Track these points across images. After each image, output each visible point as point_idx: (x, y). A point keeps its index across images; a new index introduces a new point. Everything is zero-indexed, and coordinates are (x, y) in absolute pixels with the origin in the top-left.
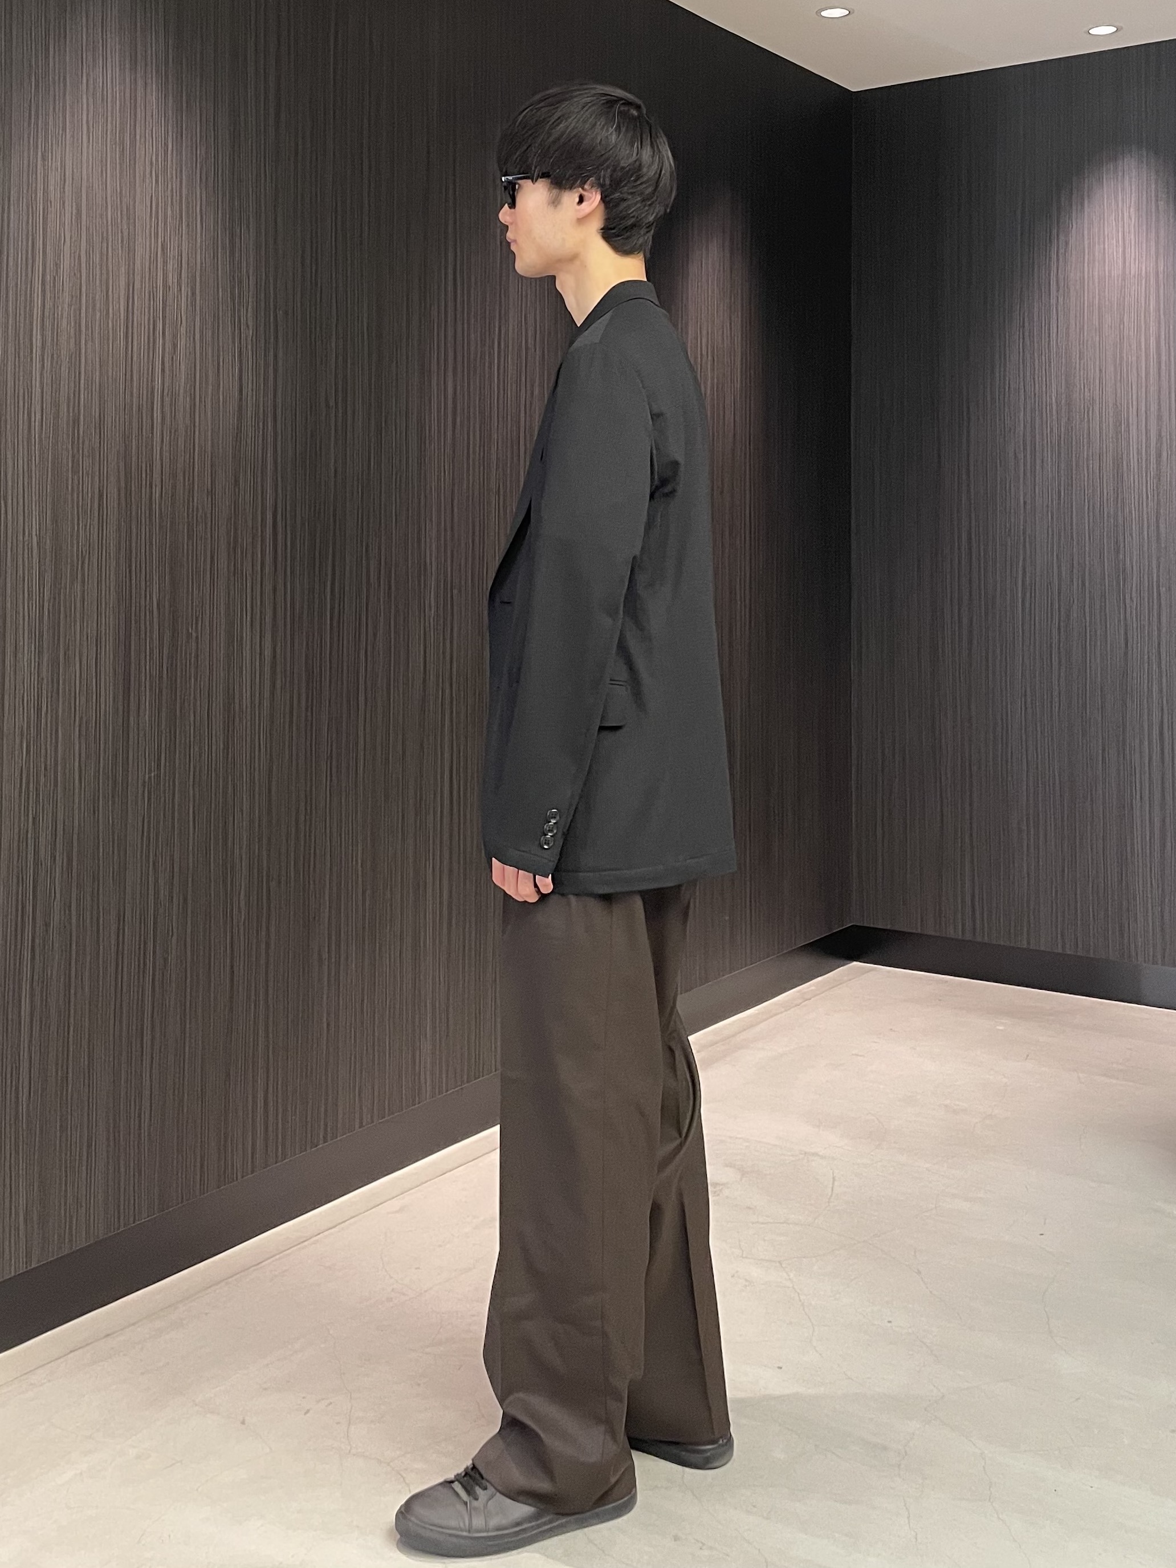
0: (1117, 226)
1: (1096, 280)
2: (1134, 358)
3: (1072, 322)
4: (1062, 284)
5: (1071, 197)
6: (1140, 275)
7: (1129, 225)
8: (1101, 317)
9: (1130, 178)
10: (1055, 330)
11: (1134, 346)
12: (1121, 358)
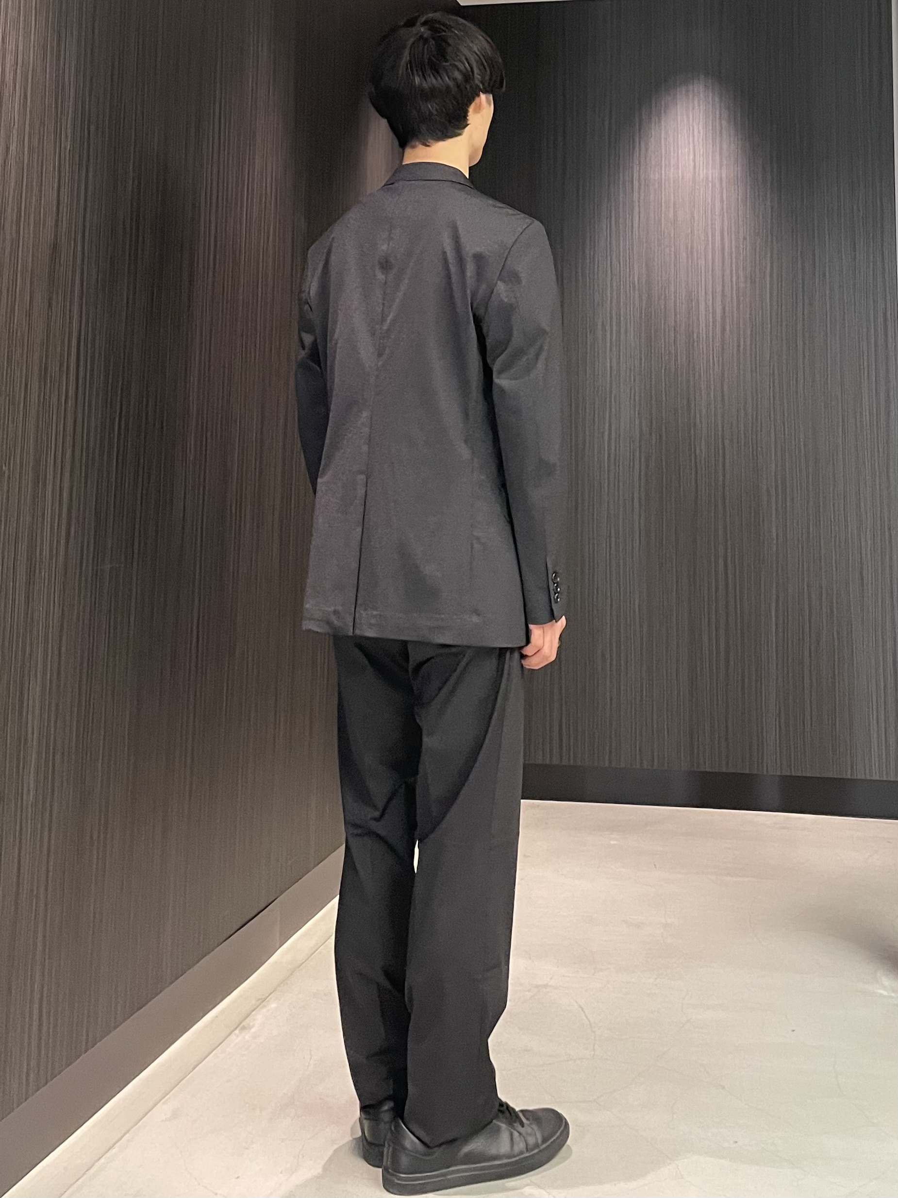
0: (689, 137)
1: (672, 182)
2: (703, 248)
3: (652, 215)
4: (643, 184)
5: (651, 113)
6: (707, 178)
7: (698, 138)
8: (675, 212)
9: (699, 100)
10: (637, 221)
11: (703, 238)
12: (692, 248)
